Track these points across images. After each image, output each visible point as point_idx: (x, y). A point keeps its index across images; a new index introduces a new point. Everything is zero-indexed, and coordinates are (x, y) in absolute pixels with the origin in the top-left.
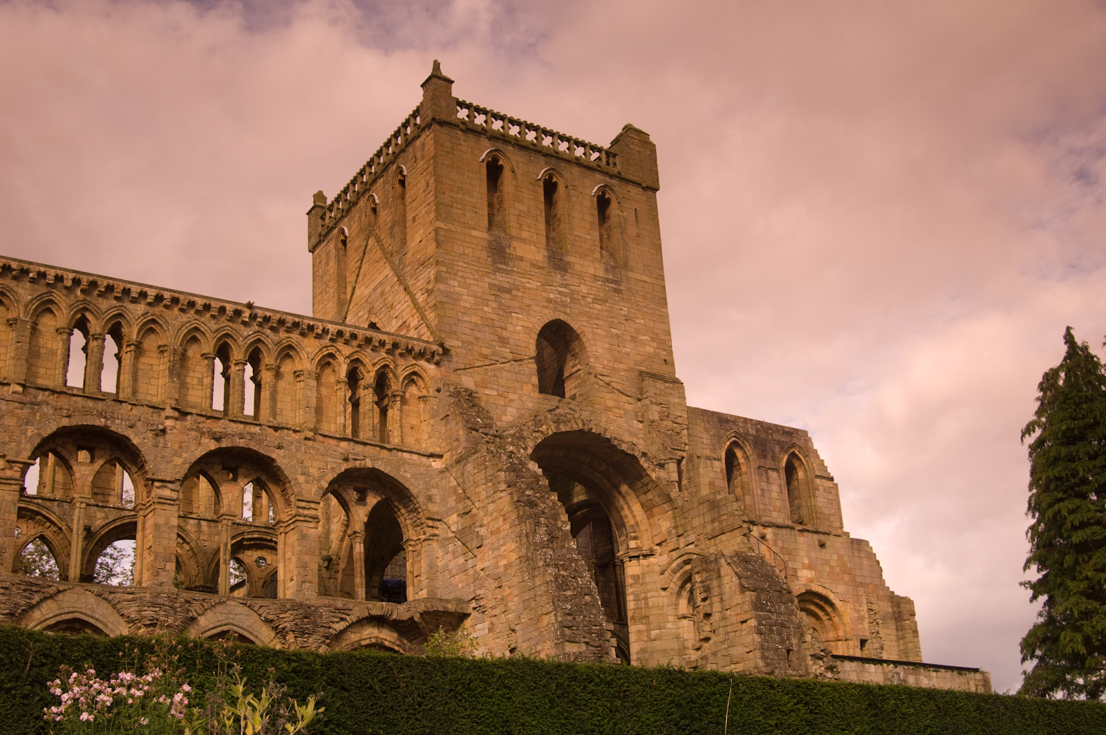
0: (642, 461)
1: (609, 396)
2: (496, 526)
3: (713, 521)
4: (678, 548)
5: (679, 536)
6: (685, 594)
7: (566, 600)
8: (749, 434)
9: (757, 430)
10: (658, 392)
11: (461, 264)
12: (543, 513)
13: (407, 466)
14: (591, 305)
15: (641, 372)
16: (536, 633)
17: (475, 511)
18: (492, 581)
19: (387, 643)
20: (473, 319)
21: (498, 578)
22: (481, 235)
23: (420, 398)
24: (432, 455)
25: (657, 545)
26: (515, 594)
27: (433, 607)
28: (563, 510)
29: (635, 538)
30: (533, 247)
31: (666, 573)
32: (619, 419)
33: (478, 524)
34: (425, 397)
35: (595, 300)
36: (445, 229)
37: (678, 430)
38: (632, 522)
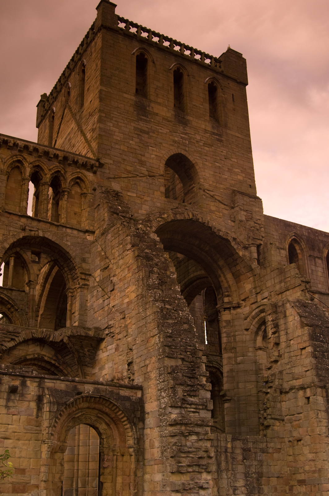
0: (233, 244)
1: (212, 204)
2: (123, 275)
3: (280, 282)
4: (257, 302)
5: (257, 294)
6: (261, 333)
7: (169, 326)
8: (304, 235)
9: (309, 233)
10: (245, 203)
11: (116, 113)
12: (157, 265)
13: (68, 238)
14: (203, 147)
15: (234, 191)
16: (145, 351)
17: (111, 266)
18: (119, 314)
19: (46, 358)
20: (122, 147)
21: (122, 312)
22: (131, 97)
23: (82, 194)
24: (87, 231)
25: (243, 300)
26: (133, 323)
27: (77, 332)
28: (172, 264)
29: (228, 296)
30: (165, 109)
31: (248, 319)
32: (219, 219)
33: (112, 275)
34: (85, 193)
35: (205, 144)
36: (105, 91)
37: (258, 228)
38: (226, 285)
